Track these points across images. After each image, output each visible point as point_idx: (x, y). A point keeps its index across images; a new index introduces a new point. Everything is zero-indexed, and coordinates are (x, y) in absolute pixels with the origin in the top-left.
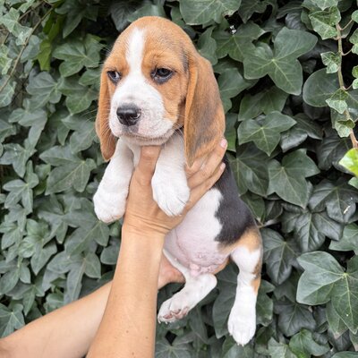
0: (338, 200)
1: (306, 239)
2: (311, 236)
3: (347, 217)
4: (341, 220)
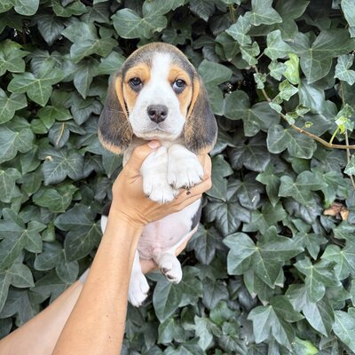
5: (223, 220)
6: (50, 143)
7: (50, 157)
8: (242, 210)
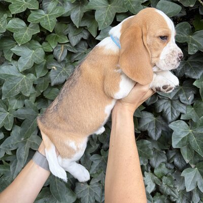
0: (184, 93)
1: (170, 115)
2: (173, 113)
3: (190, 101)
4: (187, 103)
5: (168, 112)
6: (54, 58)
7: (54, 67)
8: (181, 105)
